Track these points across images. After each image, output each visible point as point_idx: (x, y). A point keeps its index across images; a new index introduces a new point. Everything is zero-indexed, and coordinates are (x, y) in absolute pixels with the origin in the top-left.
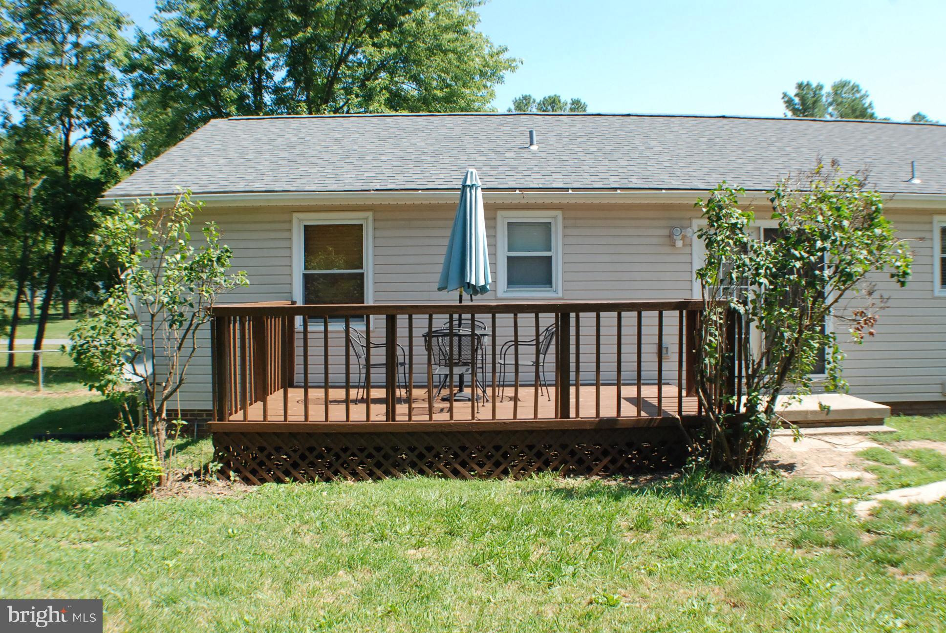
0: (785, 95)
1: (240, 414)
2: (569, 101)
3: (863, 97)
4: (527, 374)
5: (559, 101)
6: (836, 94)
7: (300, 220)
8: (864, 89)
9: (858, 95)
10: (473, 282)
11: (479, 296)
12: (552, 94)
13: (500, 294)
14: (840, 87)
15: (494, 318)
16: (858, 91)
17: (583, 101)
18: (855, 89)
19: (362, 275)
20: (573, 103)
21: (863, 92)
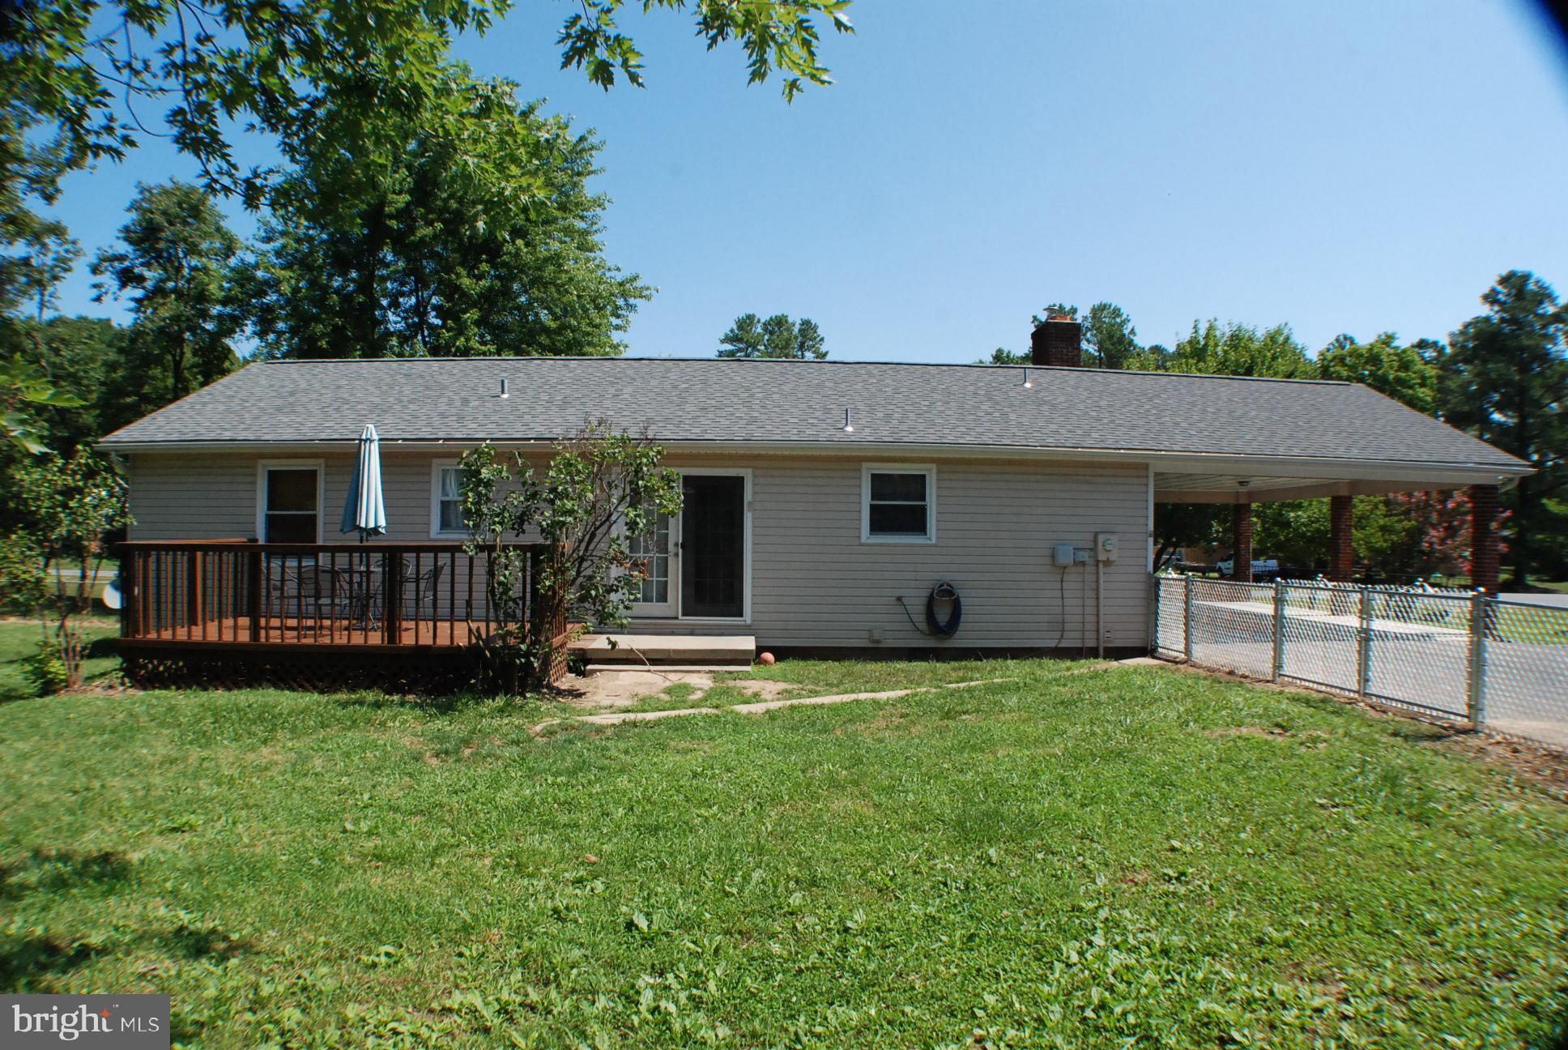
0: (1035, 318)
1: (170, 632)
2: (799, 322)
3: (1124, 322)
4: (443, 610)
5: (786, 321)
6: (1093, 318)
7: (264, 466)
8: (1125, 312)
9: (1118, 320)
10: (363, 525)
11: (373, 537)
12: (779, 314)
13: (433, 535)
14: (1098, 311)
15: (418, 558)
16: (1119, 315)
17: (813, 322)
18: (1117, 312)
19: (315, 516)
20: (802, 324)
21: (1124, 316)
